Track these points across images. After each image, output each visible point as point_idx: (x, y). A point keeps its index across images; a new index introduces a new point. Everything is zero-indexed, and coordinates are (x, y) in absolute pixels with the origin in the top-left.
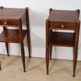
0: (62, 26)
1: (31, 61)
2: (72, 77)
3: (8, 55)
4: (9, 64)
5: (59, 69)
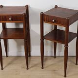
3: (7, 56)
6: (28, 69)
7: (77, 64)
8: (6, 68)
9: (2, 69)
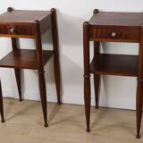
0: (114, 34)
2: (134, 137)
3: (21, 100)
4: (20, 113)
5: (110, 123)
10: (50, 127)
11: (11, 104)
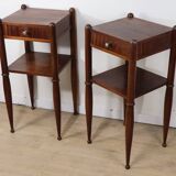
1: (77, 122)
3: (33, 108)
6: (60, 138)
7: (165, 145)
8: (22, 132)
9: (13, 131)
10: (64, 141)
11: (22, 112)
